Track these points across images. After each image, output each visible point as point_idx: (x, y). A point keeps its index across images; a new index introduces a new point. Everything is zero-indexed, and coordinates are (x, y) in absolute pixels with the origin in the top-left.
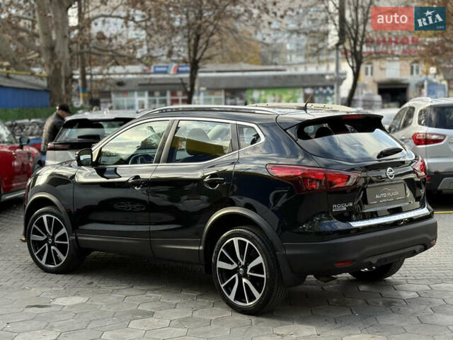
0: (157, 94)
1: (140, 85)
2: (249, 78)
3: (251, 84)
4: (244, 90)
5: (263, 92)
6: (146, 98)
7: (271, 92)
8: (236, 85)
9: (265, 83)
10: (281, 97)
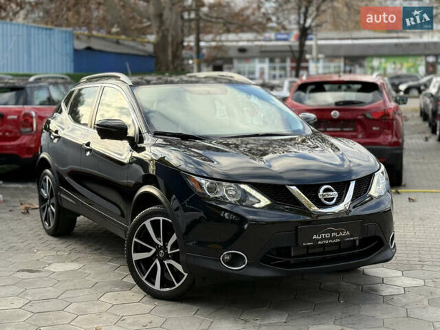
0: (277, 60)
1: (262, 52)
2: (369, 46)
3: (371, 52)
4: (363, 57)
5: (383, 60)
6: (266, 65)
7: (392, 60)
8: (356, 53)
9: (386, 51)
10: (402, 65)
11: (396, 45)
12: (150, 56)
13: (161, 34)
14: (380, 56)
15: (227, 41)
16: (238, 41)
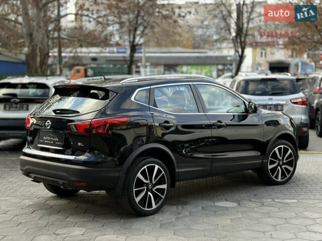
1: (107, 61)
4: (176, 65)
5: (189, 67)
7: (195, 67)
10: (202, 70)
11: (198, 58)
12: (23, 63)
13: (31, 48)
14: (187, 64)
15: (81, 53)
16: (89, 53)
